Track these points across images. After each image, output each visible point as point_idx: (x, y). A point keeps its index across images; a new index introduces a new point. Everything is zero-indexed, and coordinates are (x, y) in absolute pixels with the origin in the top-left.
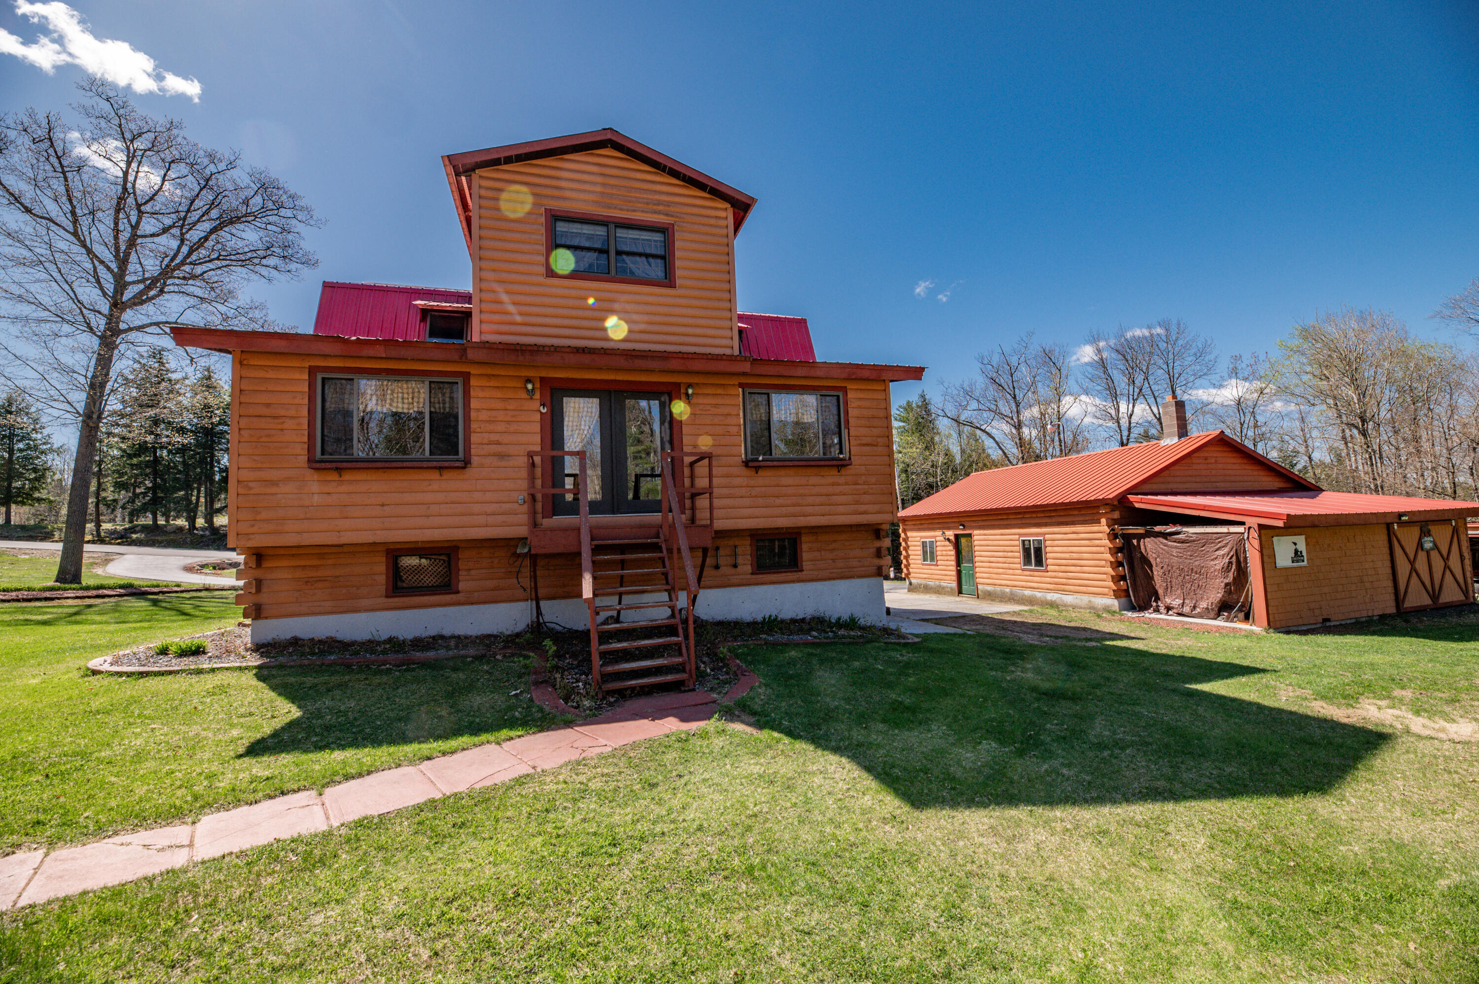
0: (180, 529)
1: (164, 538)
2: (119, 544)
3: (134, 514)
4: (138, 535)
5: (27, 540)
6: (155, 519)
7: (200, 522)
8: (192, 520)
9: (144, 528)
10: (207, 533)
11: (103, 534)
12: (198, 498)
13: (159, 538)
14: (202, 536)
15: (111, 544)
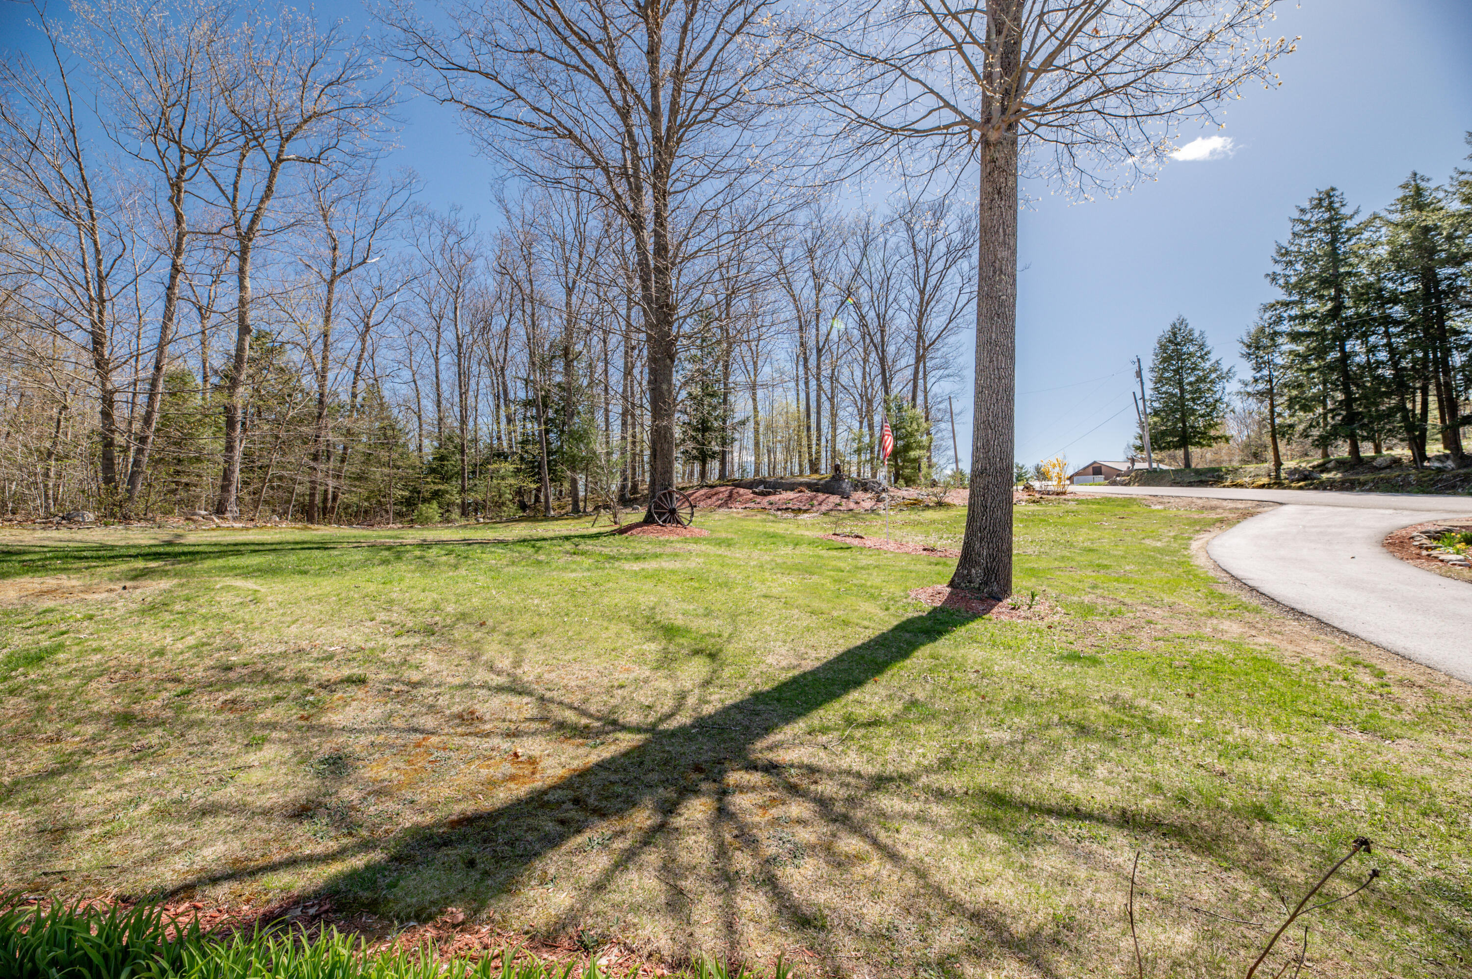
0: (1396, 462)
1: (1369, 476)
2: (1301, 488)
3: (1323, 442)
4: (1331, 475)
5: (1198, 486)
6: (1355, 450)
7: (1435, 448)
8: (1418, 444)
9: (1341, 464)
10: (1450, 464)
11: (1283, 475)
12: (1425, 404)
13: (1362, 478)
14: (1439, 470)
15: (1290, 488)
